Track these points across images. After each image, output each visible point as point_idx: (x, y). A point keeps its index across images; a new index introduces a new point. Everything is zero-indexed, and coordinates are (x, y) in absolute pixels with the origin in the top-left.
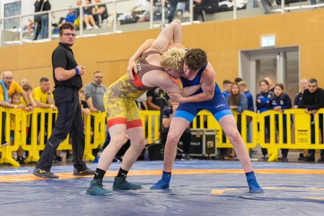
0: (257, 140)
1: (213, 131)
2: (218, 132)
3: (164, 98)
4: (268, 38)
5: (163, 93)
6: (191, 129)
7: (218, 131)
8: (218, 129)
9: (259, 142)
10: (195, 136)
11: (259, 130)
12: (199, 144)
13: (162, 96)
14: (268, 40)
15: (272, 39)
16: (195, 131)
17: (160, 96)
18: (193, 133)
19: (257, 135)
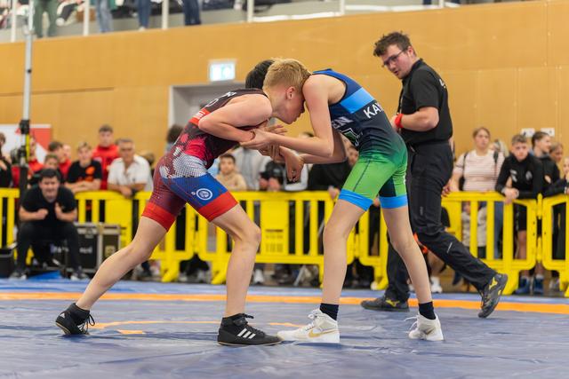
0: (194, 246)
1: (115, 228)
2: (123, 231)
3: (27, 166)
4: (222, 65)
5: (25, 155)
6: (76, 224)
7: (124, 228)
8: (123, 225)
9: (197, 250)
10: (83, 236)
11: (197, 228)
12: (90, 250)
13: (23, 161)
14: (223, 68)
15: (230, 67)
16: (82, 227)
17: (19, 162)
18: (81, 231)
19: (195, 237)
